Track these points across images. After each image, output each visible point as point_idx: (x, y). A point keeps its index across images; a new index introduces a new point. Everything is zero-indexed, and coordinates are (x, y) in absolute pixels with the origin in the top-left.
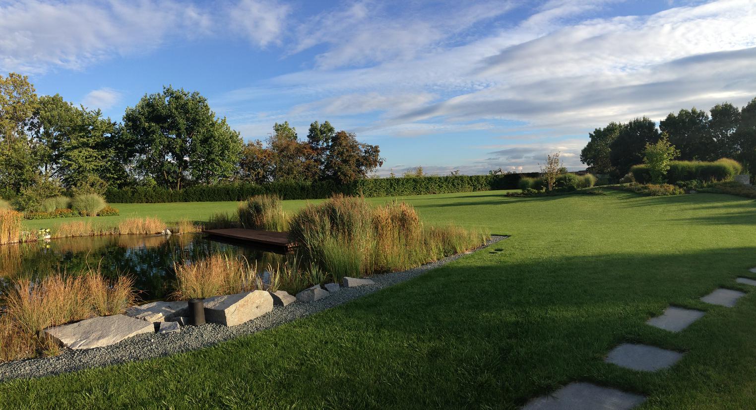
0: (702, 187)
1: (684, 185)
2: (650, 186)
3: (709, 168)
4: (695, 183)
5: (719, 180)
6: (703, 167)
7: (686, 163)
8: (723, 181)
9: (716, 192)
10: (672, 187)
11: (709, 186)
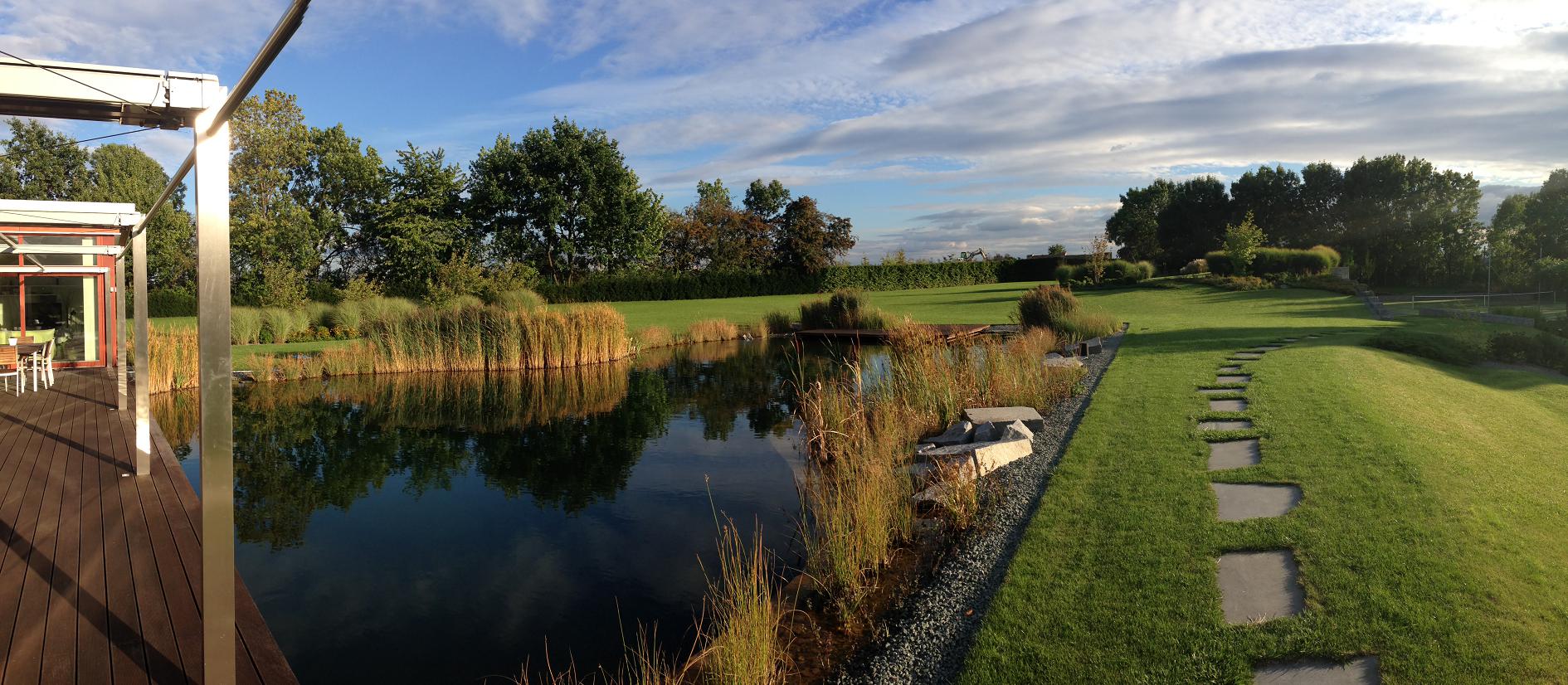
0: (1295, 281)
1: (1273, 279)
2: (1234, 278)
3: (1303, 257)
4: (1285, 276)
5: (1314, 273)
6: (1294, 255)
7: (1274, 250)
8: (1318, 274)
9: (1311, 288)
10: (1259, 280)
11: (1302, 280)
